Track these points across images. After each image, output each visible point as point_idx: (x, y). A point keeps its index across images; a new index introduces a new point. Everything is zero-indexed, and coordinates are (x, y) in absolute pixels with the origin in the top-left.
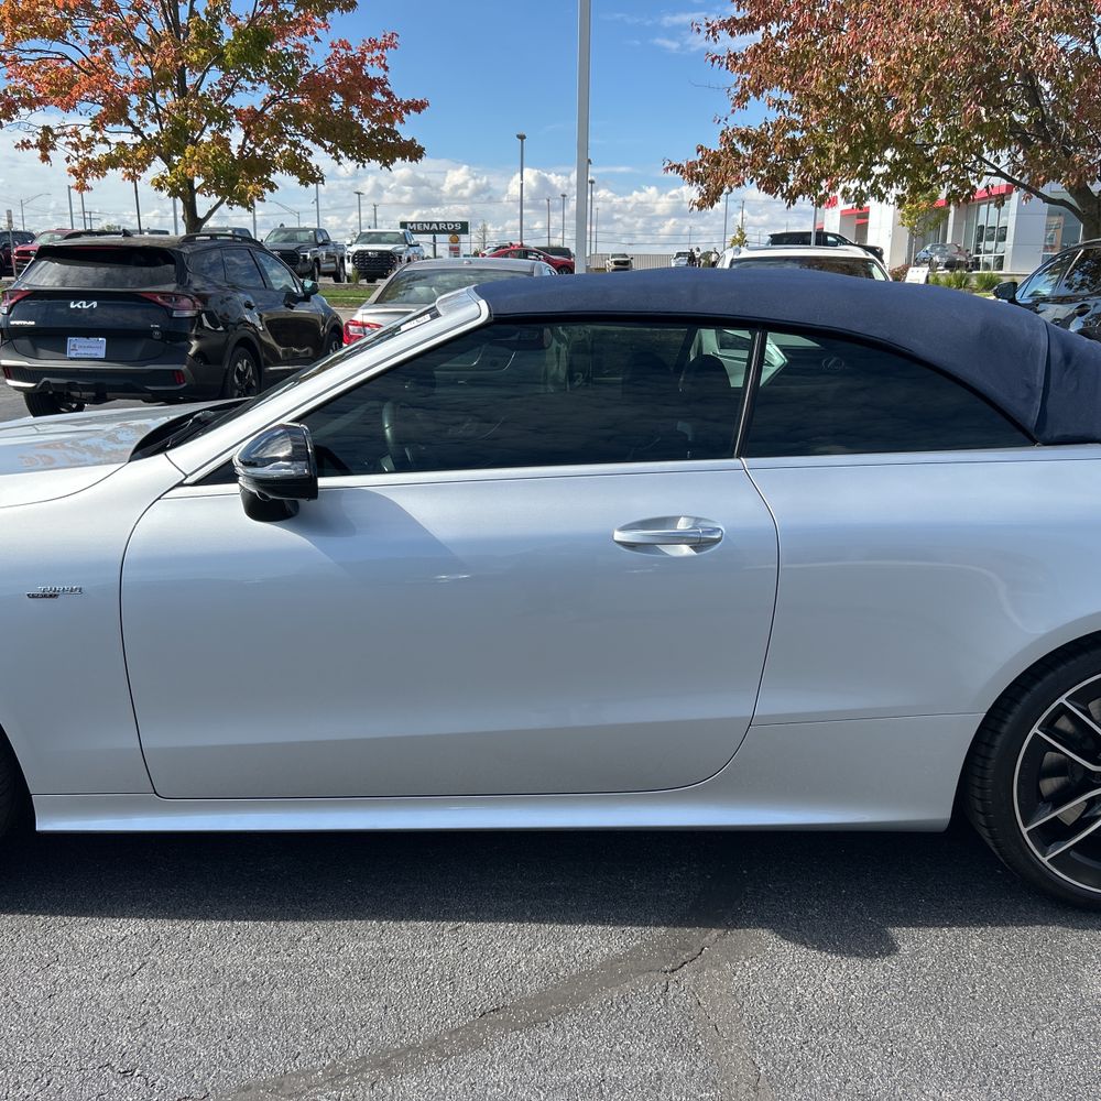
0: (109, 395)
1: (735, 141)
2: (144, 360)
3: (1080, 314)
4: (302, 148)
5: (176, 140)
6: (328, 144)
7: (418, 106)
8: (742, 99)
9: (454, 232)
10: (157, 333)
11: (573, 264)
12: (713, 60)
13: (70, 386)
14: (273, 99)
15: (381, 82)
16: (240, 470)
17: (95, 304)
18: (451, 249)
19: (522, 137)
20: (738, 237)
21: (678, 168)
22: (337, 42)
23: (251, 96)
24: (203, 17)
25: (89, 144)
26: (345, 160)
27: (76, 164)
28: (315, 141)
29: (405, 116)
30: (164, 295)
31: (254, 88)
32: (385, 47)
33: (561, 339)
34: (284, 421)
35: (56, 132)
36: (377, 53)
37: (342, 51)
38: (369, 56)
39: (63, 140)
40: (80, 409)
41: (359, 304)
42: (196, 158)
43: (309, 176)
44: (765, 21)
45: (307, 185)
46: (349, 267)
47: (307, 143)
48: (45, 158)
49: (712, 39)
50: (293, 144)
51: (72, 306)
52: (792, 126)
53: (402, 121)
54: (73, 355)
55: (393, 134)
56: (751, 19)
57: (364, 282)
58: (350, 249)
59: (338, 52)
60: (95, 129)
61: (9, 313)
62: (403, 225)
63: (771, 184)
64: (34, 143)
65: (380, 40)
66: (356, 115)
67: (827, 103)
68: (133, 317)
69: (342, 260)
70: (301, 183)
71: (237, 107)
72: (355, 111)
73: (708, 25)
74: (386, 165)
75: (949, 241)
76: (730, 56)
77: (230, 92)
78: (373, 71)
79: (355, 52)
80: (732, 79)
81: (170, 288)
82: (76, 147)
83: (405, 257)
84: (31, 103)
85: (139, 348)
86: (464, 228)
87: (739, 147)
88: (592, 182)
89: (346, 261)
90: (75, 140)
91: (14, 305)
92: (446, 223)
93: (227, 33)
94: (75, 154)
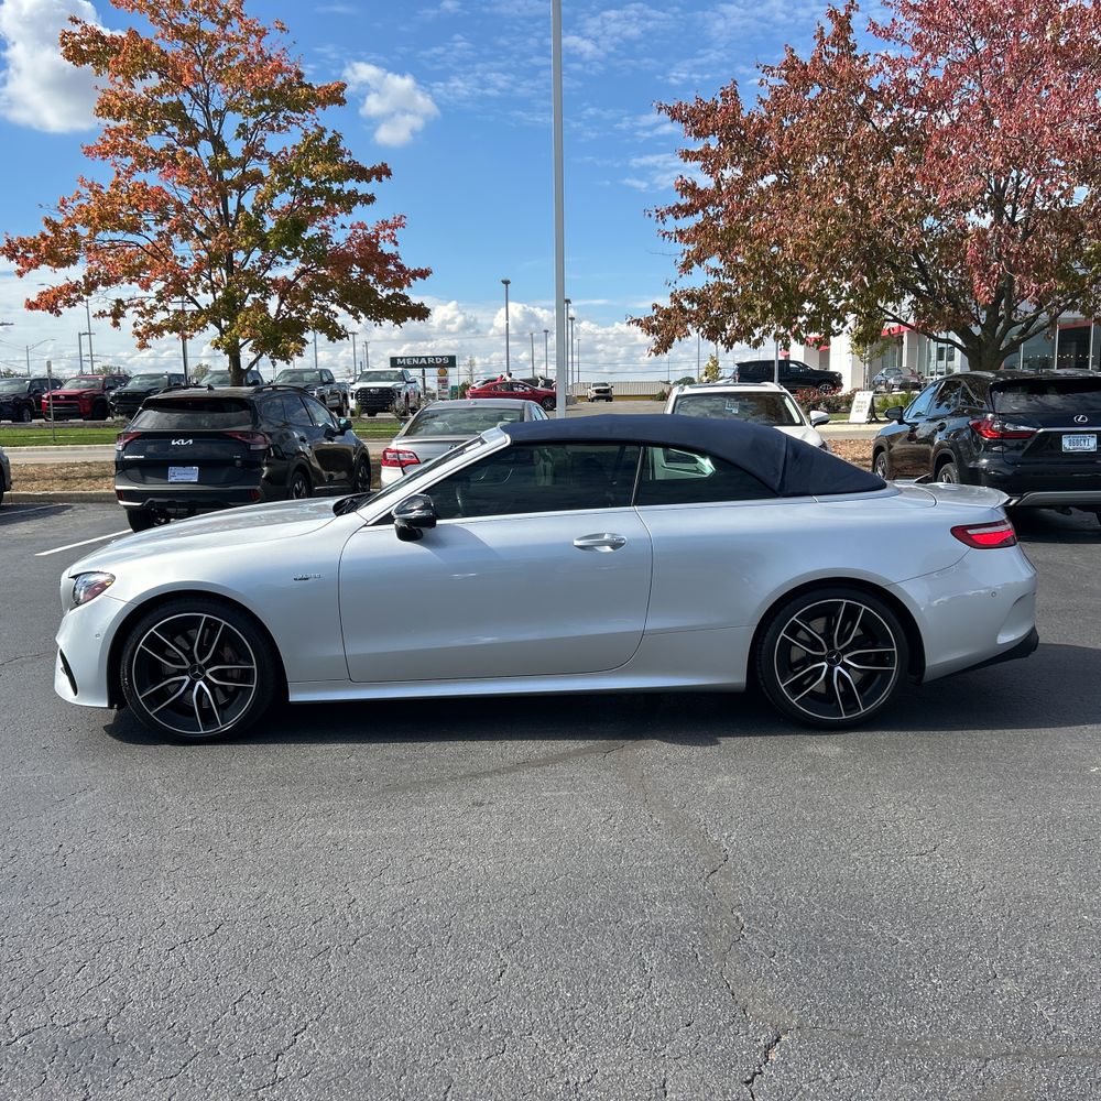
0: (198, 510)
1: (682, 300)
2: (228, 482)
3: (941, 430)
4: (330, 311)
5: (227, 308)
6: (350, 307)
7: (424, 274)
8: (686, 267)
10: (238, 462)
11: (555, 394)
12: (664, 236)
13: (170, 504)
14: (303, 272)
15: (394, 257)
16: (396, 516)
17: (191, 441)
18: (439, 381)
19: (506, 283)
20: (711, 364)
21: (638, 322)
22: (355, 224)
23: (285, 271)
24: (250, 211)
25: (151, 312)
26: (364, 319)
27: (140, 328)
28: (340, 305)
29: (412, 280)
30: (242, 434)
31: (288, 263)
32: (395, 227)
33: (546, 458)
34: (416, 493)
35: (126, 304)
36: (388, 231)
37: (360, 231)
38: (382, 234)
39: (133, 309)
40: (167, 522)
41: (393, 435)
42: (247, 323)
43: (336, 333)
44: (703, 206)
45: (334, 341)
46: (352, 403)
47: (334, 307)
48: (116, 324)
49: (661, 222)
50: (322, 308)
51: (173, 443)
52: (726, 288)
53: (410, 286)
54: (173, 480)
55: (405, 298)
56: (691, 205)
57: (365, 416)
58: (353, 387)
59: (356, 232)
60: (159, 300)
61: (123, 450)
62: (394, 362)
63: (713, 334)
64: (108, 312)
65: (391, 222)
66: (372, 281)
67: (752, 271)
68: (214, 450)
69: (345, 396)
70: (330, 339)
71: (273, 277)
72: (371, 279)
73: (657, 211)
74: (398, 322)
75: (904, 365)
76: (677, 232)
77: (268, 267)
78: (386, 247)
79: (370, 231)
80: (680, 249)
81: (247, 428)
82: (141, 315)
83: (403, 393)
84: (107, 282)
85: (224, 474)
86: (452, 361)
87: (686, 304)
88: (572, 319)
89: (350, 398)
90: (140, 309)
91: (126, 444)
92: (434, 357)
93: (270, 224)
94: (141, 320)
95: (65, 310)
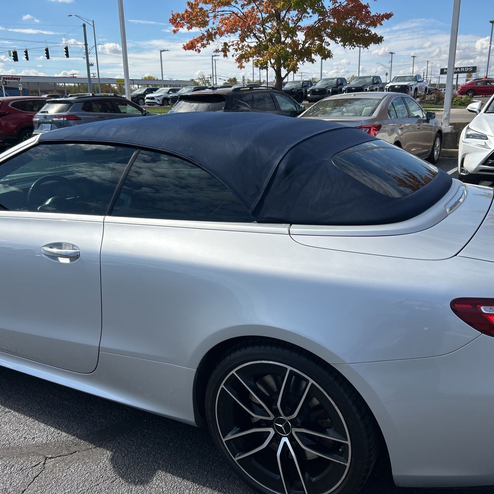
4: (326, 42)
9: (469, 72)
14: (320, 21)
28: (331, 38)
35: (229, 44)
39: (232, 47)
43: (326, 55)
47: (328, 40)
48: (225, 55)
64: (220, 50)
74: (366, 47)
82: (236, 50)
83: (414, 87)
86: (474, 69)
92: (465, 68)
94: (236, 53)
95: (202, 49)
